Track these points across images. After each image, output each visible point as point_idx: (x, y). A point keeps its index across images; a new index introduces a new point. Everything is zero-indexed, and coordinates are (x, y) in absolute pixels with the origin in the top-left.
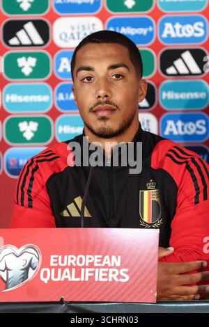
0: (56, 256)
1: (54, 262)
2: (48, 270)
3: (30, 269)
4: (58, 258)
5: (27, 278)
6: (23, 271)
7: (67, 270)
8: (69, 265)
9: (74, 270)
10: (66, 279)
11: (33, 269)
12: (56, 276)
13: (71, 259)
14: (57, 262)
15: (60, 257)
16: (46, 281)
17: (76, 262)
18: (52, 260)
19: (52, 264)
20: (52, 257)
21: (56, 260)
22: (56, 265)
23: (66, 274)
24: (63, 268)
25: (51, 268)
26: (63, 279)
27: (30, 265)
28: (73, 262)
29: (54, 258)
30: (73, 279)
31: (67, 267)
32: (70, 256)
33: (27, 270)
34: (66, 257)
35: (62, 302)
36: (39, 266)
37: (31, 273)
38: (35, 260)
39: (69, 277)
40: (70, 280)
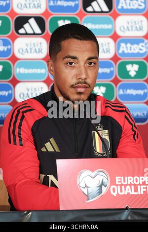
0: (120, 177)
1: (119, 182)
2: (115, 187)
3: (103, 186)
4: (121, 179)
5: (101, 192)
6: (98, 188)
7: (128, 187)
8: (129, 183)
9: (133, 187)
10: (128, 193)
11: (105, 186)
12: (121, 191)
13: (130, 180)
14: (121, 182)
15: (122, 178)
16: (115, 194)
17: (133, 181)
18: (117, 180)
19: (117, 183)
20: (117, 178)
21: (120, 180)
22: (120, 183)
23: (128, 190)
24: (125, 186)
25: (117, 185)
26: (126, 193)
27: (102, 184)
28: (131, 181)
29: (119, 179)
30: (133, 193)
31: (128, 185)
32: (129, 178)
33: (100, 187)
34: (126, 178)
35: (127, 208)
36: (109, 184)
37: (104, 189)
38: (105, 181)
39: (130, 191)
40: (131, 193)
